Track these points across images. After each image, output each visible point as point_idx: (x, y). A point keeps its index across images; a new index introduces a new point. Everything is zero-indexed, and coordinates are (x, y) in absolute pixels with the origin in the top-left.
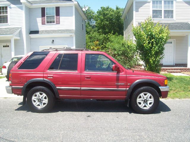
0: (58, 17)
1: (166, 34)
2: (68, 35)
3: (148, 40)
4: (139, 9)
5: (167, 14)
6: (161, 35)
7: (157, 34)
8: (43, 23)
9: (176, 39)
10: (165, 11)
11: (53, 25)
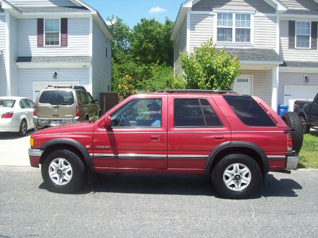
0: (65, 35)
1: (234, 68)
2: (80, 65)
3: (205, 77)
4: (196, 26)
5: (240, 35)
6: (225, 69)
7: (219, 67)
8: (40, 45)
9: (254, 75)
10: (238, 30)
11: (55, 47)
